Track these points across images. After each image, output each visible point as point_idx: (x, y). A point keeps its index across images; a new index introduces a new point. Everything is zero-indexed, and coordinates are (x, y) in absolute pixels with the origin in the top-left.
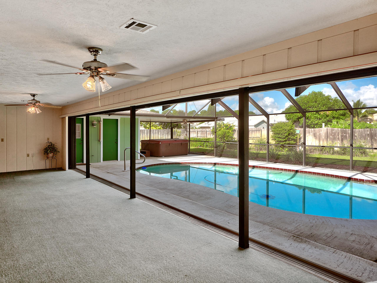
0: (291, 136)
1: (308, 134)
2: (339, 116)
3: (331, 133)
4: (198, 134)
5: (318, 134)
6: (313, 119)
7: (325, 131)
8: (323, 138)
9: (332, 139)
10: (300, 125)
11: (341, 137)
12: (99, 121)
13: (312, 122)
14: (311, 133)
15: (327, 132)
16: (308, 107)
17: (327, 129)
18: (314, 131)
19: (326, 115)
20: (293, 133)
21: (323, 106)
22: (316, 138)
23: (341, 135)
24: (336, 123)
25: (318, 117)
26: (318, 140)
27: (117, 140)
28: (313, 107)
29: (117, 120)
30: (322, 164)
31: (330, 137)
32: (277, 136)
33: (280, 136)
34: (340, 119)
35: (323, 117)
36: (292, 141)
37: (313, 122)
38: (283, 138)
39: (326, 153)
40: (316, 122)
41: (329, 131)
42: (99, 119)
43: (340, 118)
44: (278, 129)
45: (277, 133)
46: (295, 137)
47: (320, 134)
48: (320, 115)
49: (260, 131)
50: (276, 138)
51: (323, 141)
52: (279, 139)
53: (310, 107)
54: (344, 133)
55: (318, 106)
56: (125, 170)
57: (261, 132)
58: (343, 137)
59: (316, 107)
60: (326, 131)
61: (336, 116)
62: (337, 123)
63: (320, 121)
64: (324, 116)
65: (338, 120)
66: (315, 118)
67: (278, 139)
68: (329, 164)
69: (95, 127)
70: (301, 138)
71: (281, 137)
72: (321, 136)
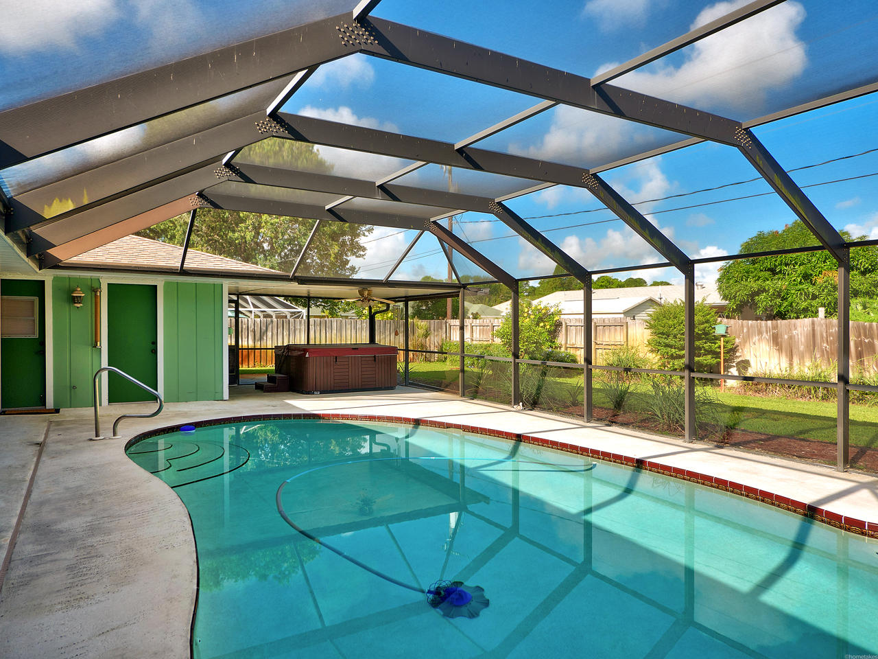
0: (706, 343)
1: (757, 337)
2: (873, 288)
3: (825, 334)
4: (474, 334)
5: (786, 337)
6: (794, 296)
7: (805, 329)
8: (802, 348)
9: (827, 352)
10: (759, 312)
11: (856, 347)
12: (95, 290)
13: (791, 305)
14: (765, 334)
15: (813, 330)
16: (780, 264)
17: (813, 324)
18: (775, 327)
19: (831, 285)
20: (711, 332)
21: (825, 262)
22: (780, 350)
23: (855, 341)
24: (860, 308)
25: (810, 290)
26: (786, 355)
27: (155, 343)
28: (797, 264)
29: (155, 287)
30: (760, 437)
31: (821, 346)
32: (663, 340)
33: (671, 341)
34: (875, 297)
35: (823, 290)
36: (709, 357)
37: (794, 305)
38: (678, 348)
39: (803, 396)
40: (804, 305)
41: (818, 329)
42: (95, 285)
43: (874, 294)
44: (665, 321)
45: (663, 334)
46: (715, 343)
47: (791, 338)
48: (814, 285)
49: (625, 327)
50: (659, 348)
51: (802, 358)
52: (669, 349)
53: (786, 265)
54: (865, 336)
55: (810, 261)
56: (97, 435)
57: (625, 330)
58: (861, 346)
59: (804, 264)
60: (810, 329)
61: (863, 288)
62: (865, 307)
63: (814, 303)
64: (826, 287)
65: (867, 299)
66: (801, 294)
67: (664, 350)
68: (785, 437)
69: (78, 305)
70: (736, 347)
71: (672, 343)
72: (795, 341)
